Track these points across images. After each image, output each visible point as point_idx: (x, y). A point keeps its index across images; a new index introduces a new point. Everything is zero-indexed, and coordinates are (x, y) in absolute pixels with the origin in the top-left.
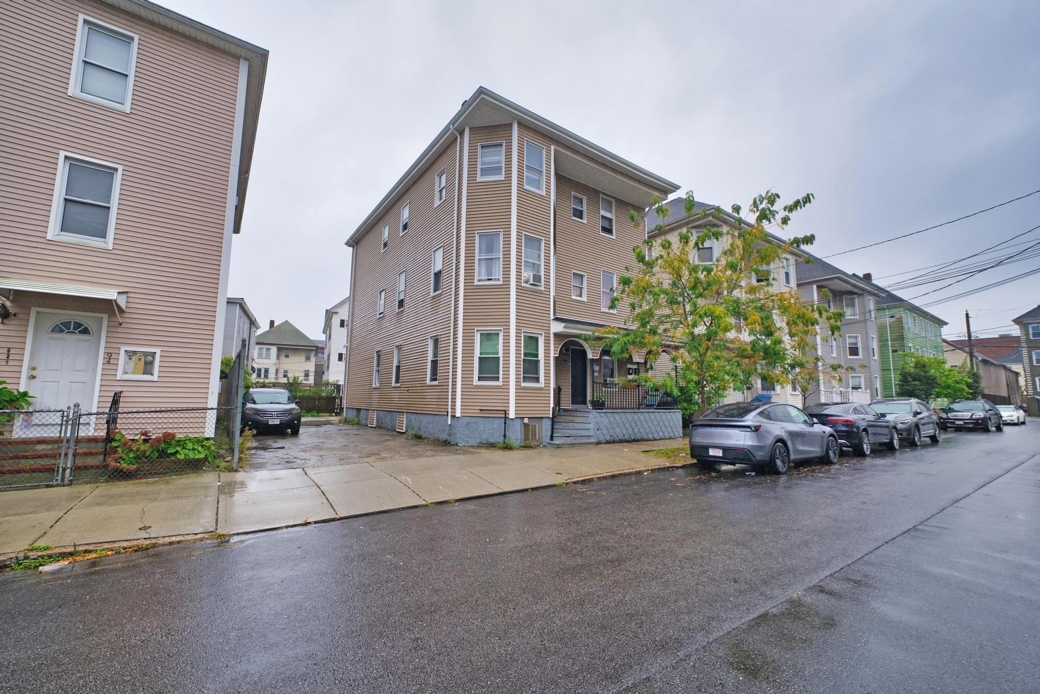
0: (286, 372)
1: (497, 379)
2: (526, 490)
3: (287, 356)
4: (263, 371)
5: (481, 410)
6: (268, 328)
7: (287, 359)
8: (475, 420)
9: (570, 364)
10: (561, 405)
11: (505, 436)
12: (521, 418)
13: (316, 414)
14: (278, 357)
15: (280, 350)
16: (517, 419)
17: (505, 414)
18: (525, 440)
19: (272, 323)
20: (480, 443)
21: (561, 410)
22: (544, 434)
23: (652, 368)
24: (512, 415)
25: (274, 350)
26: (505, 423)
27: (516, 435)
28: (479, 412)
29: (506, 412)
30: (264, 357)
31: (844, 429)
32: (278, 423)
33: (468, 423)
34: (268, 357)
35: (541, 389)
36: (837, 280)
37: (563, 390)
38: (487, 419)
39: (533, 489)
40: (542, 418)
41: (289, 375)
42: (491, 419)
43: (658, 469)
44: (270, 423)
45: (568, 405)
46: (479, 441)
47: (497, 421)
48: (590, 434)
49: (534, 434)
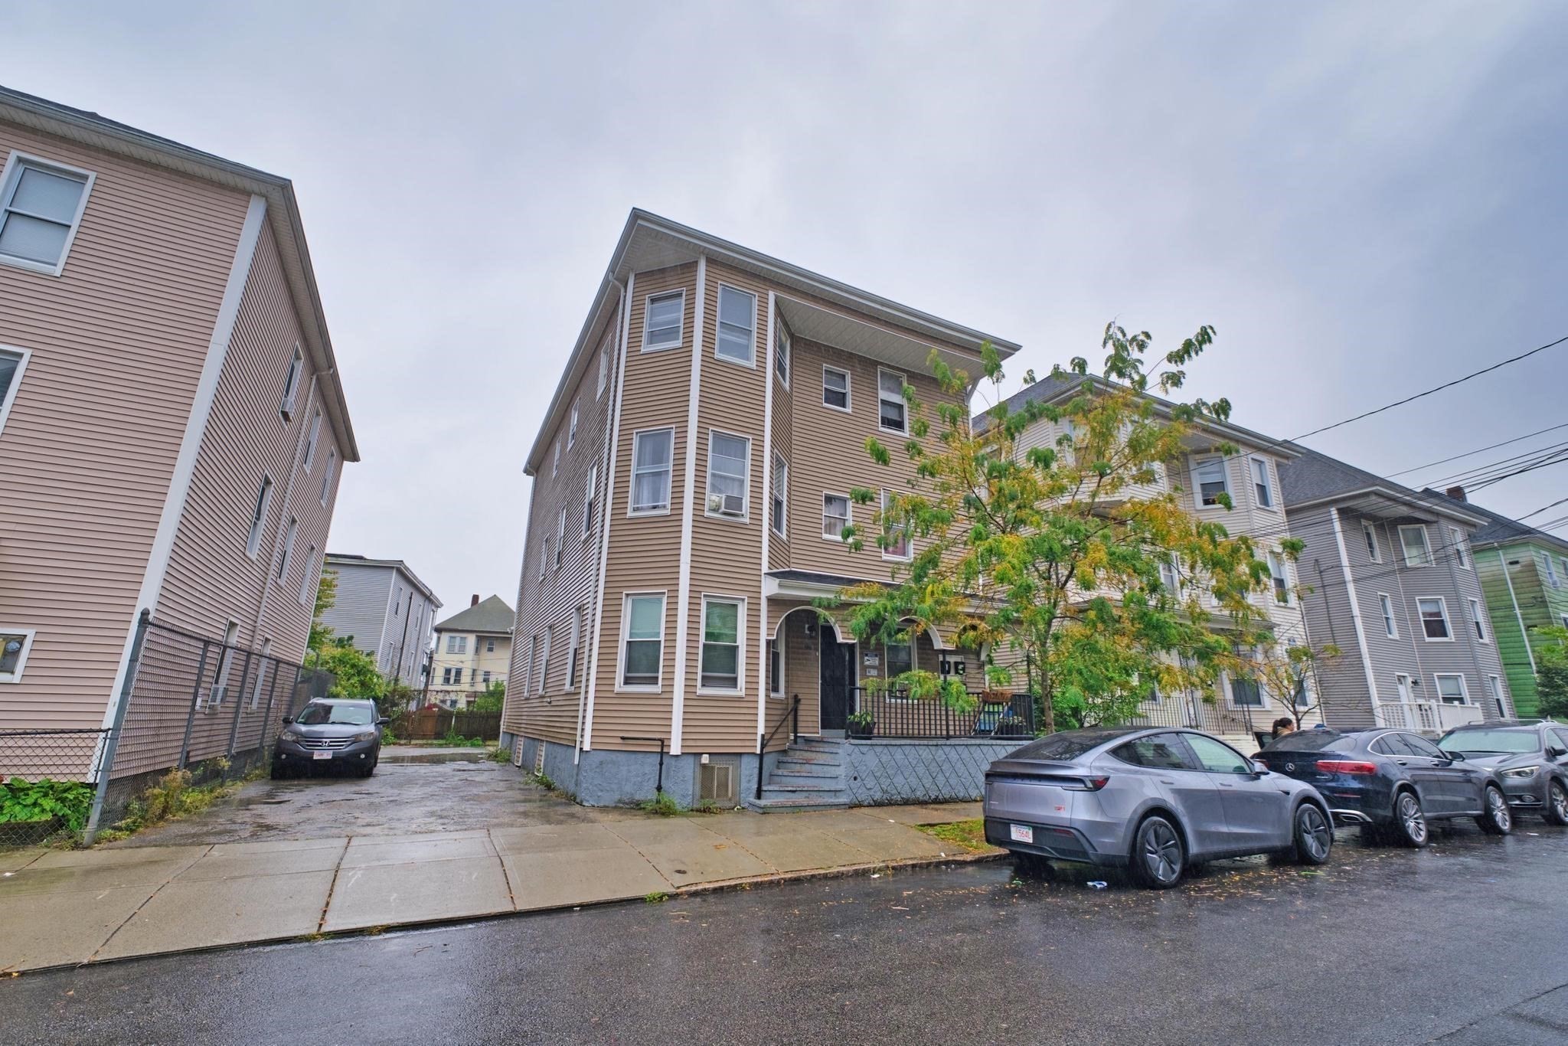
0: (487, 673)
1: (654, 681)
2: (568, 909)
3: (490, 650)
4: (453, 673)
5: (623, 738)
6: (469, 606)
7: (490, 653)
8: (613, 756)
9: (819, 654)
10: (799, 730)
11: (659, 788)
12: (695, 754)
13: (481, 743)
14: (477, 651)
15: (480, 639)
16: (685, 757)
17: (663, 746)
18: (702, 797)
19: (475, 598)
20: (620, 801)
21: (799, 740)
22: (744, 785)
23: (991, 662)
24: (675, 749)
25: (471, 639)
26: (661, 764)
27: (683, 787)
28: (621, 741)
29: (663, 743)
30: (456, 651)
31: (1355, 785)
32: (330, 757)
33: (601, 763)
34: (462, 649)
35: (739, 699)
36: (1374, 497)
37: (802, 702)
38: (633, 756)
39: (584, 907)
40: (741, 754)
41: (492, 679)
42: (640, 756)
43: (914, 866)
44: (315, 758)
45: (815, 730)
46: (617, 797)
47: (649, 760)
48: (838, 787)
49: (724, 786)
